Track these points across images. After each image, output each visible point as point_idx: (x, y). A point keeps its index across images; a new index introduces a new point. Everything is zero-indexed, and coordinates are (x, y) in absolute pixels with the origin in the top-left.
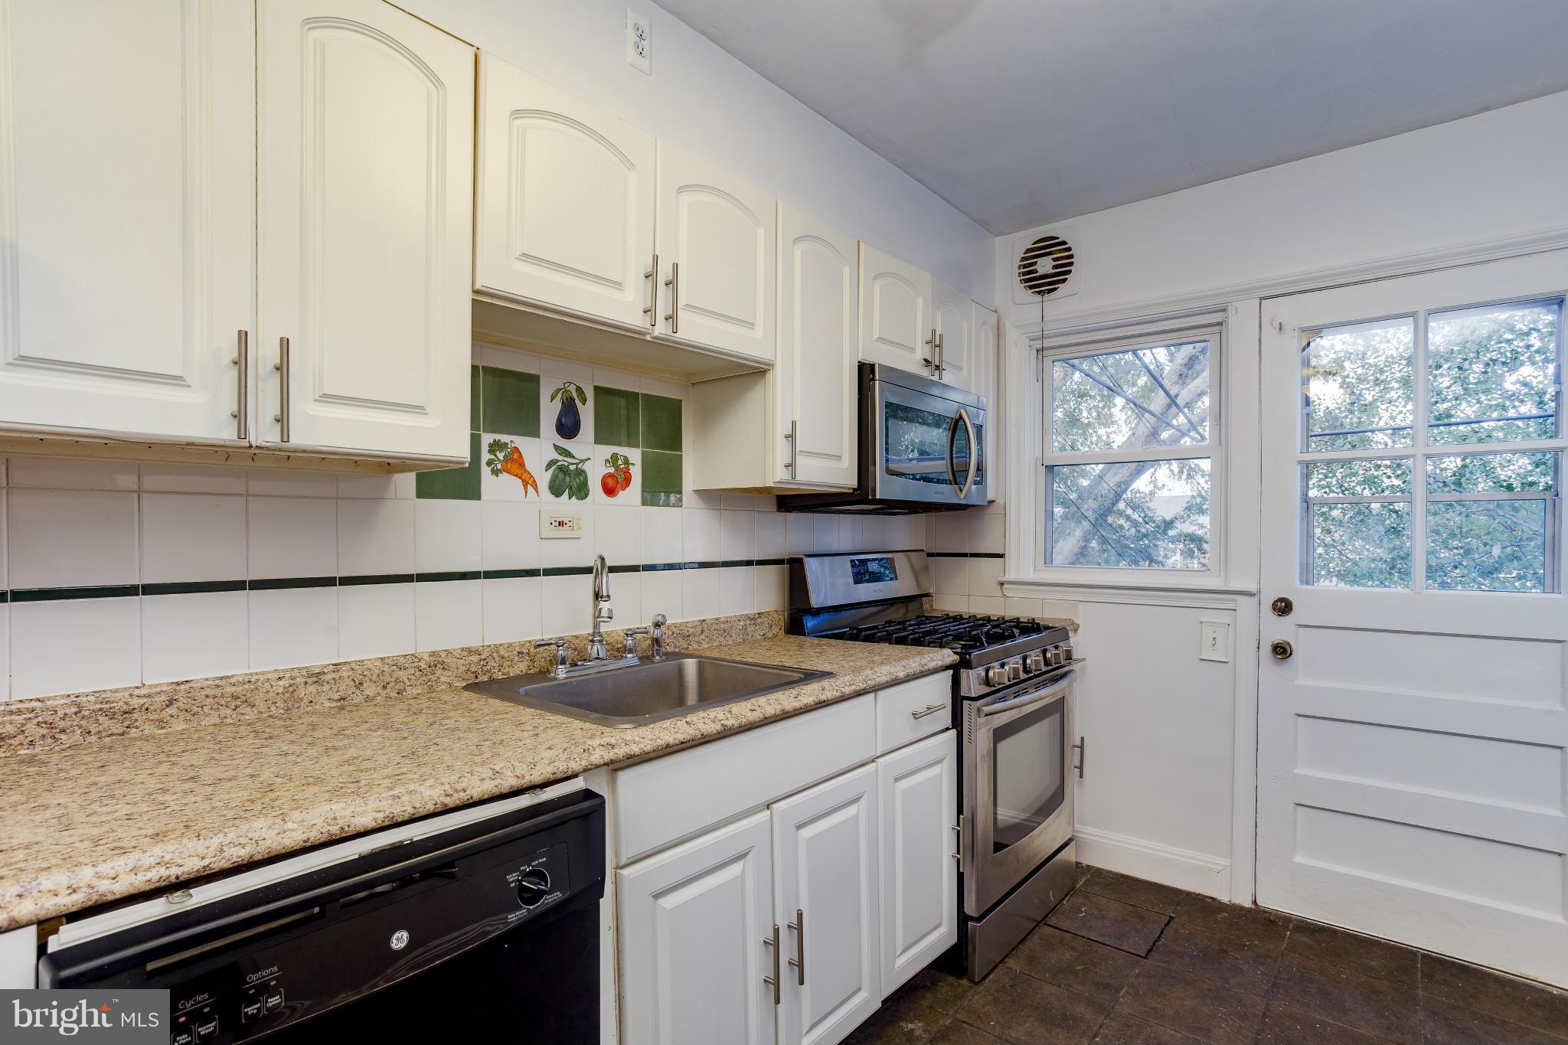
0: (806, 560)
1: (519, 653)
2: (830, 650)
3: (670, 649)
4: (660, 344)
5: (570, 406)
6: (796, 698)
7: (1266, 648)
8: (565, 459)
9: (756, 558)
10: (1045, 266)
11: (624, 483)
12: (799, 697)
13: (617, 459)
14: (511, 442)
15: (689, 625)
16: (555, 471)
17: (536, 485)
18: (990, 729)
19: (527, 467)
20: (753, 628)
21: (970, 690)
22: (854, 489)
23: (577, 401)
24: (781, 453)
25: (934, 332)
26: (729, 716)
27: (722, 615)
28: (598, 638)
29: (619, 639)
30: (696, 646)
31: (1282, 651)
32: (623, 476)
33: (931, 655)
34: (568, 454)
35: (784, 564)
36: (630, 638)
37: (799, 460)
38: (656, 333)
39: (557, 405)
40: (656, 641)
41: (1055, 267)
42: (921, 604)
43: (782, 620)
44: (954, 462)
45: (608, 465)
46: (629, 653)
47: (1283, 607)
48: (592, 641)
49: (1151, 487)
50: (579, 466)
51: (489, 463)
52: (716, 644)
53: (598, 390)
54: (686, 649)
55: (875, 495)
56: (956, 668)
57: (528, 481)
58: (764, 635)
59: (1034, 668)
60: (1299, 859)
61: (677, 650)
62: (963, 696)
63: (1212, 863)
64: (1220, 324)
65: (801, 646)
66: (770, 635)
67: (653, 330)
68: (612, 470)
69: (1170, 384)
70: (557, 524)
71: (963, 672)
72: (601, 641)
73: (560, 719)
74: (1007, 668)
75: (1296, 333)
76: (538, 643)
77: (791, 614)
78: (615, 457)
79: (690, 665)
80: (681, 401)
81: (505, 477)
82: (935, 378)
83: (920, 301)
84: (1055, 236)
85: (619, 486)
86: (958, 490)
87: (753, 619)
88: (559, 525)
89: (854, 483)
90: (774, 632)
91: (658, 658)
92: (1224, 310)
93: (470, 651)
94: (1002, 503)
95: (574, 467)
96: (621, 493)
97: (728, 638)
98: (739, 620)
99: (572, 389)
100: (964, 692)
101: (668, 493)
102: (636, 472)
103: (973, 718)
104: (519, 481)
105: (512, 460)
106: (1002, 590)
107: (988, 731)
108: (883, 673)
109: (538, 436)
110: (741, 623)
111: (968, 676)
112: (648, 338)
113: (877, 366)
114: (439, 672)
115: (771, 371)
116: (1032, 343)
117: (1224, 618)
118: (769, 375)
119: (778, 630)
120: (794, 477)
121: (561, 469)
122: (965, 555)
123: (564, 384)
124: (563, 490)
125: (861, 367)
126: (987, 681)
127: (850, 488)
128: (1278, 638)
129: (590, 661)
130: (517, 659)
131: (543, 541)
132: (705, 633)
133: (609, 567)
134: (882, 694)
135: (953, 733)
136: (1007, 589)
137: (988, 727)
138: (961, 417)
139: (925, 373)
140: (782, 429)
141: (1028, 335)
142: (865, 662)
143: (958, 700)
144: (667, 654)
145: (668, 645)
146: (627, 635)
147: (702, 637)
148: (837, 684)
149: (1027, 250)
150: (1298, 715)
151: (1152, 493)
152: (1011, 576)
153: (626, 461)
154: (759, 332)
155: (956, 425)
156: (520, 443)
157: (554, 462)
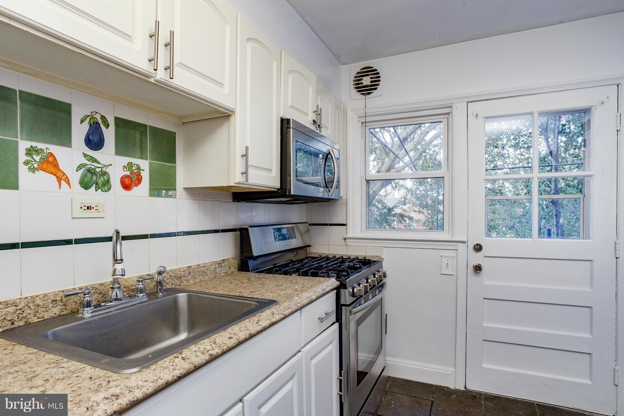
0: (250, 230)
1: (53, 301)
2: (267, 281)
3: (169, 286)
4: (160, 86)
5: (96, 128)
6: (258, 323)
7: (471, 268)
8: (92, 164)
9: (221, 228)
10: (366, 81)
11: (137, 182)
12: (259, 322)
13: (132, 166)
14: (47, 149)
15: (182, 270)
16: (84, 171)
17: (69, 181)
18: (355, 320)
19: (61, 167)
20: (219, 269)
21: (346, 300)
22: (278, 189)
23: (102, 125)
24: (239, 166)
25: (318, 106)
26: (214, 346)
27: (201, 262)
28: (117, 286)
29: (134, 283)
30: (185, 283)
31: (478, 269)
32: (136, 177)
33: (326, 283)
34: (96, 161)
35: (236, 231)
36: (141, 283)
37: (250, 170)
38: (158, 78)
39: (85, 127)
40: (160, 283)
41: (371, 82)
42: (307, 250)
43: (235, 263)
44: (326, 177)
45: (125, 169)
46: (140, 293)
47: (478, 248)
48: (112, 288)
49: (385, 194)
50: (104, 169)
51: (26, 164)
52: (198, 280)
53: (117, 120)
54: (180, 285)
55: (290, 193)
56: (338, 289)
57: (61, 178)
58: (226, 272)
59: (372, 284)
60: (485, 365)
61: (173, 286)
62: (342, 304)
63: (447, 371)
64: (448, 114)
65: (249, 279)
66: (230, 272)
67: (156, 74)
68: (128, 173)
69: (395, 149)
70: (86, 208)
71: (342, 291)
72: (119, 288)
73: (75, 365)
74: (361, 286)
75: (483, 119)
76: (68, 294)
77: (241, 259)
78: (130, 165)
79: (182, 298)
80: (175, 133)
81: (40, 173)
82: (318, 131)
83: (311, 89)
84: (372, 66)
85: (133, 184)
86: (328, 191)
87: (220, 264)
88: (88, 209)
89: (278, 185)
90: (232, 270)
91: (160, 294)
92: (451, 107)
94: (345, 199)
95: (100, 169)
96: (134, 188)
97: (205, 276)
98: (212, 265)
99: (98, 117)
100: (342, 302)
101: (167, 190)
102: (145, 176)
103: (348, 316)
104: (54, 177)
105: (48, 162)
106: (345, 242)
107: (355, 322)
108: (305, 297)
109: (70, 146)
110: (213, 267)
111: (345, 293)
112: (152, 80)
113: (291, 120)
115: (233, 115)
116: (359, 119)
117: (452, 254)
118: (232, 118)
119: (234, 269)
120: (247, 180)
121: (89, 170)
122: (326, 225)
123: (92, 113)
124: (90, 184)
125: (282, 120)
126: (353, 294)
127: (276, 189)
128: (476, 263)
129: (111, 302)
130: (51, 305)
131: (75, 220)
132: (191, 274)
133: (122, 237)
134: (303, 310)
135: (337, 325)
136: (348, 241)
137: (354, 320)
138: (329, 153)
139: (313, 128)
140: (240, 150)
141: (358, 115)
142: (292, 291)
143: (339, 306)
144: (167, 290)
145: (167, 284)
146: (139, 281)
147: (190, 277)
148: (281, 309)
149: (358, 72)
150: (485, 298)
151: (385, 196)
152: (350, 235)
153: (139, 168)
154: (226, 90)
155: (327, 156)
156: (55, 150)
157: (84, 165)
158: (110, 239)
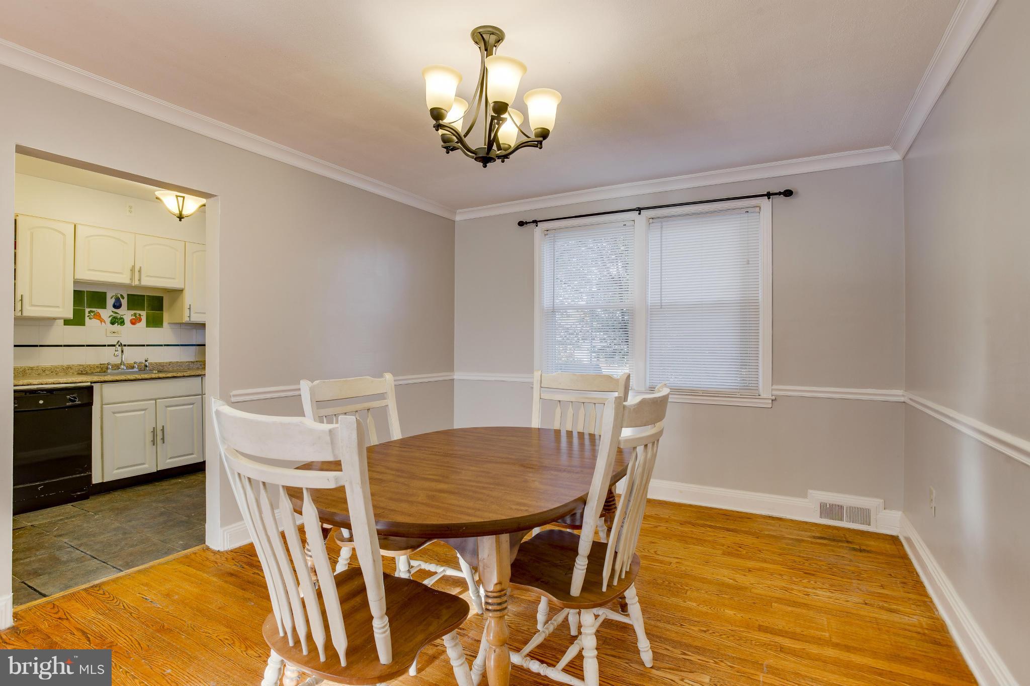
5: (118, 300)
8: (116, 314)
11: (139, 321)
13: (136, 314)
14: (97, 310)
15: (165, 363)
16: (112, 318)
17: (105, 322)
19: (102, 317)
23: (121, 299)
30: (166, 369)
32: (138, 319)
38: (135, 284)
39: (113, 301)
40: (146, 366)
48: (121, 364)
50: (121, 316)
51: (88, 316)
52: (175, 369)
53: (129, 295)
54: (162, 369)
57: (102, 321)
67: (133, 284)
68: (134, 317)
70: (113, 332)
78: (135, 314)
80: (163, 297)
81: (94, 320)
85: (137, 322)
93: (80, 365)
95: (119, 317)
96: (138, 324)
97: (181, 368)
99: (119, 295)
101: (157, 324)
102: (144, 318)
104: (99, 321)
105: (97, 315)
109: (106, 309)
110: (187, 363)
114: (69, 370)
118: (184, 291)
121: (114, 317)
123: (116, 294)
124: (115, 323)
131: (107, 337)
132: (171, 365)
147: (169, 366)
153: (140, 315)
156: (99, 311)
157: (112, 316)
158: (114, 346)
